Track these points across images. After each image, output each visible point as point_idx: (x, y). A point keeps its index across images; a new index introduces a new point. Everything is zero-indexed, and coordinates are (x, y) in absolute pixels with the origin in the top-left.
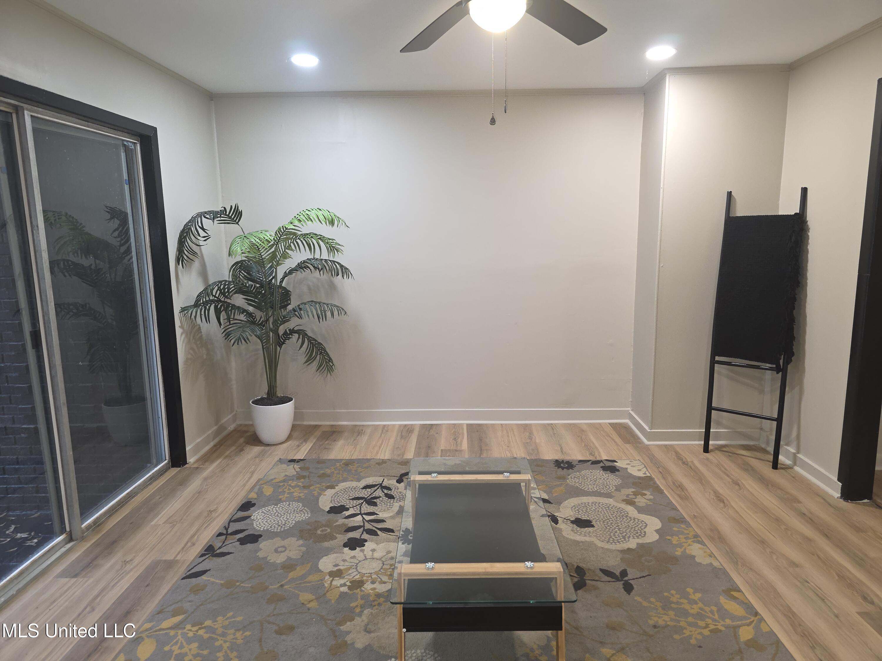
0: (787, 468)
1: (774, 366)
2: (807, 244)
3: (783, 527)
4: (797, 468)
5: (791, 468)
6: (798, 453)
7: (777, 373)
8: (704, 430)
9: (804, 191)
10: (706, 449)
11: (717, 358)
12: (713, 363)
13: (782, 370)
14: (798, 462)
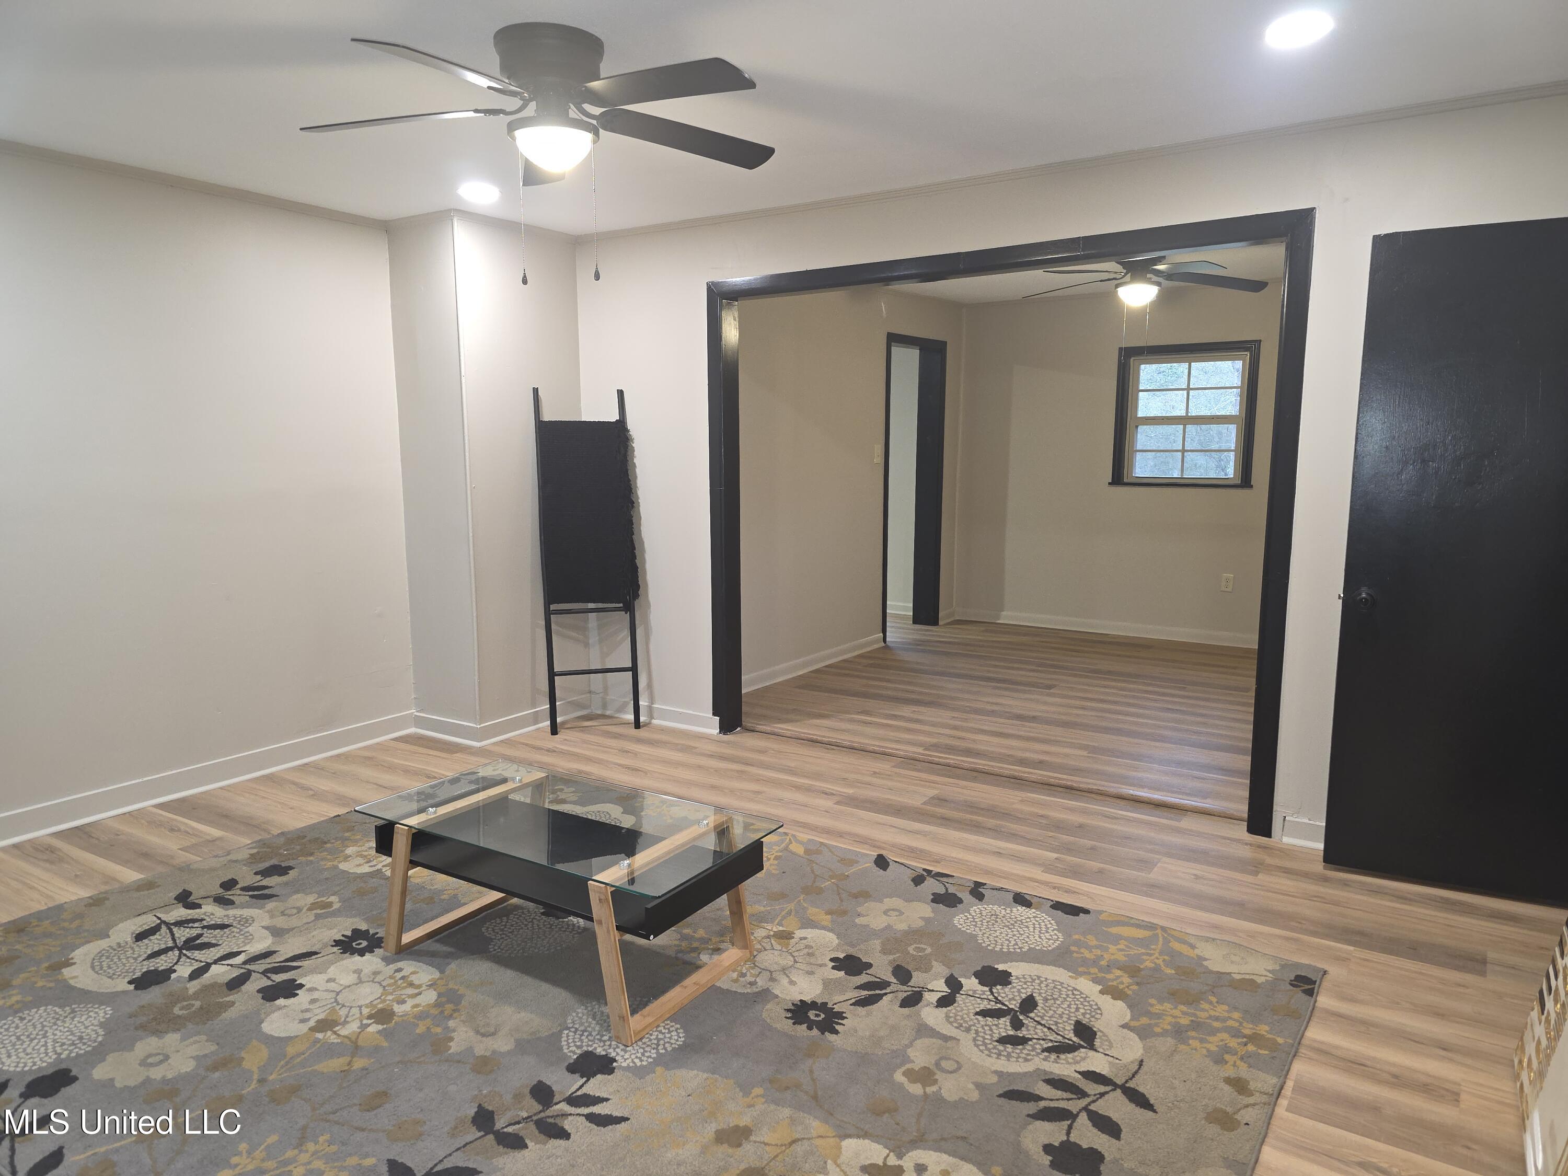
0: (647, 724)
1: (621, 605)
2: (633, 457)
3: (712, 770)
4: (655, 722)
5: (650, 723)
6: (652, 704)
7: (626, 613)
8: (548, 706)
9: (621, 393)
10: (554, 730)
11: (553, 607)
12: (548, 614)
13: (629, 608)
14: (655, 715)
